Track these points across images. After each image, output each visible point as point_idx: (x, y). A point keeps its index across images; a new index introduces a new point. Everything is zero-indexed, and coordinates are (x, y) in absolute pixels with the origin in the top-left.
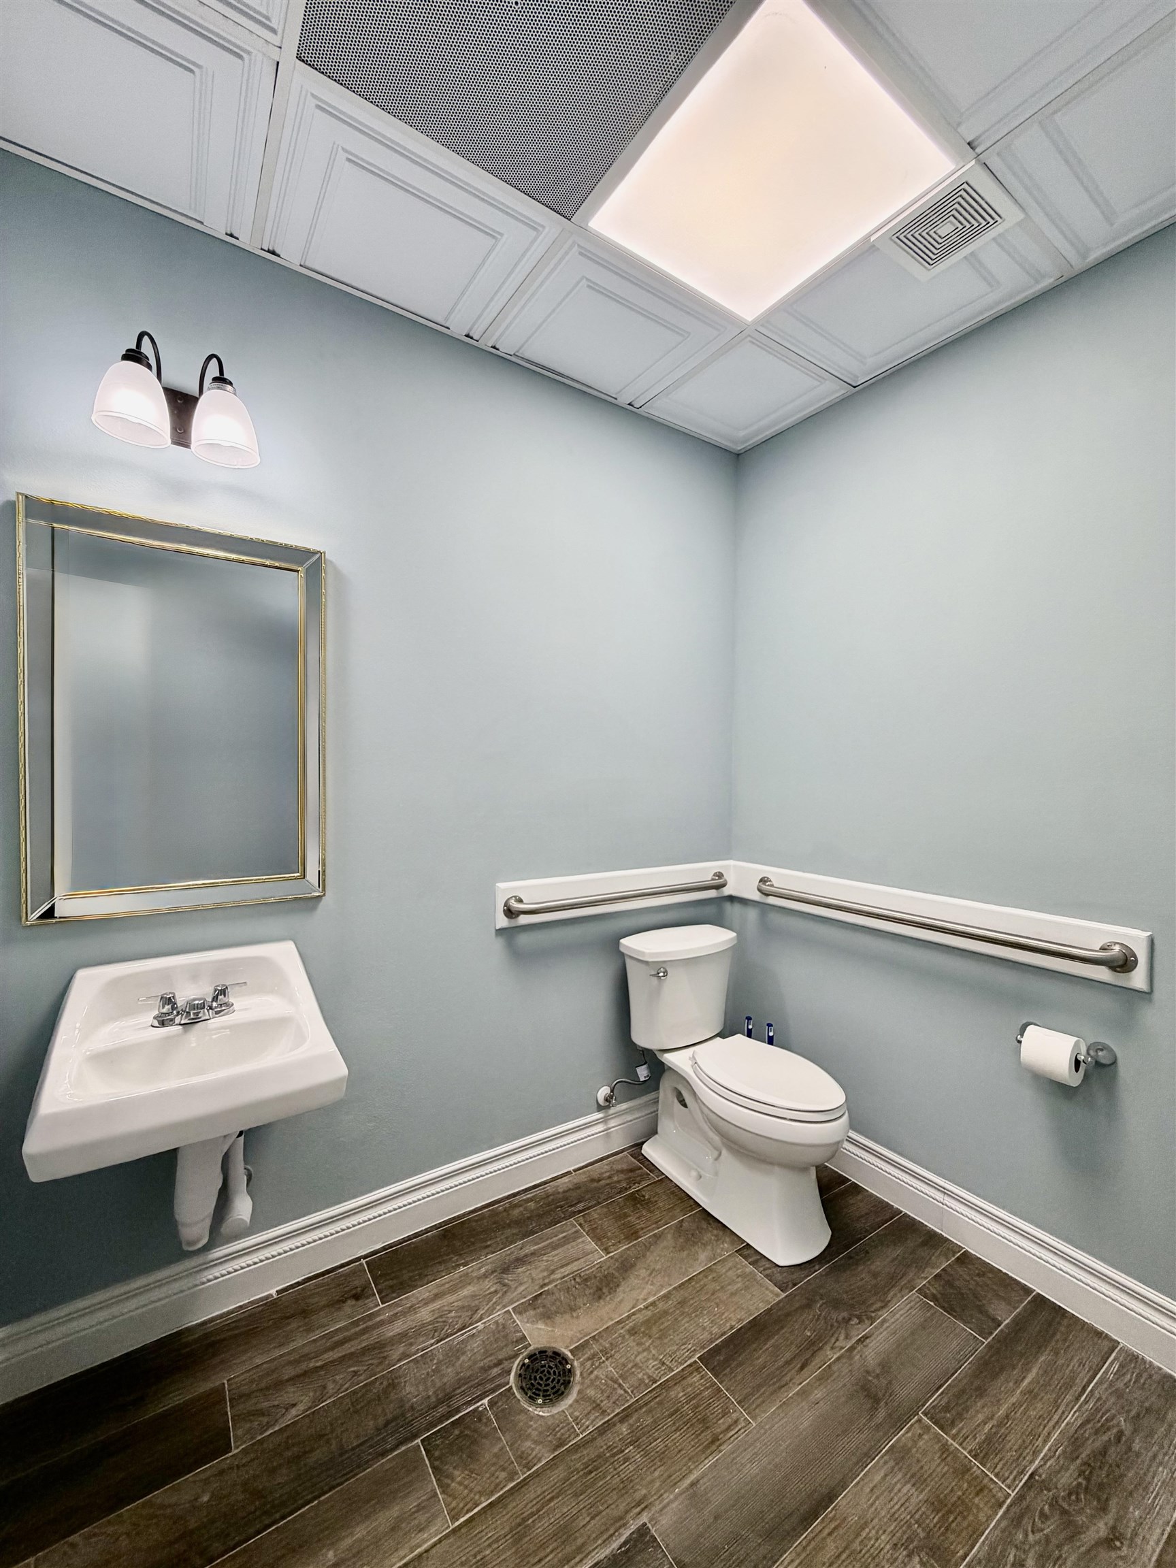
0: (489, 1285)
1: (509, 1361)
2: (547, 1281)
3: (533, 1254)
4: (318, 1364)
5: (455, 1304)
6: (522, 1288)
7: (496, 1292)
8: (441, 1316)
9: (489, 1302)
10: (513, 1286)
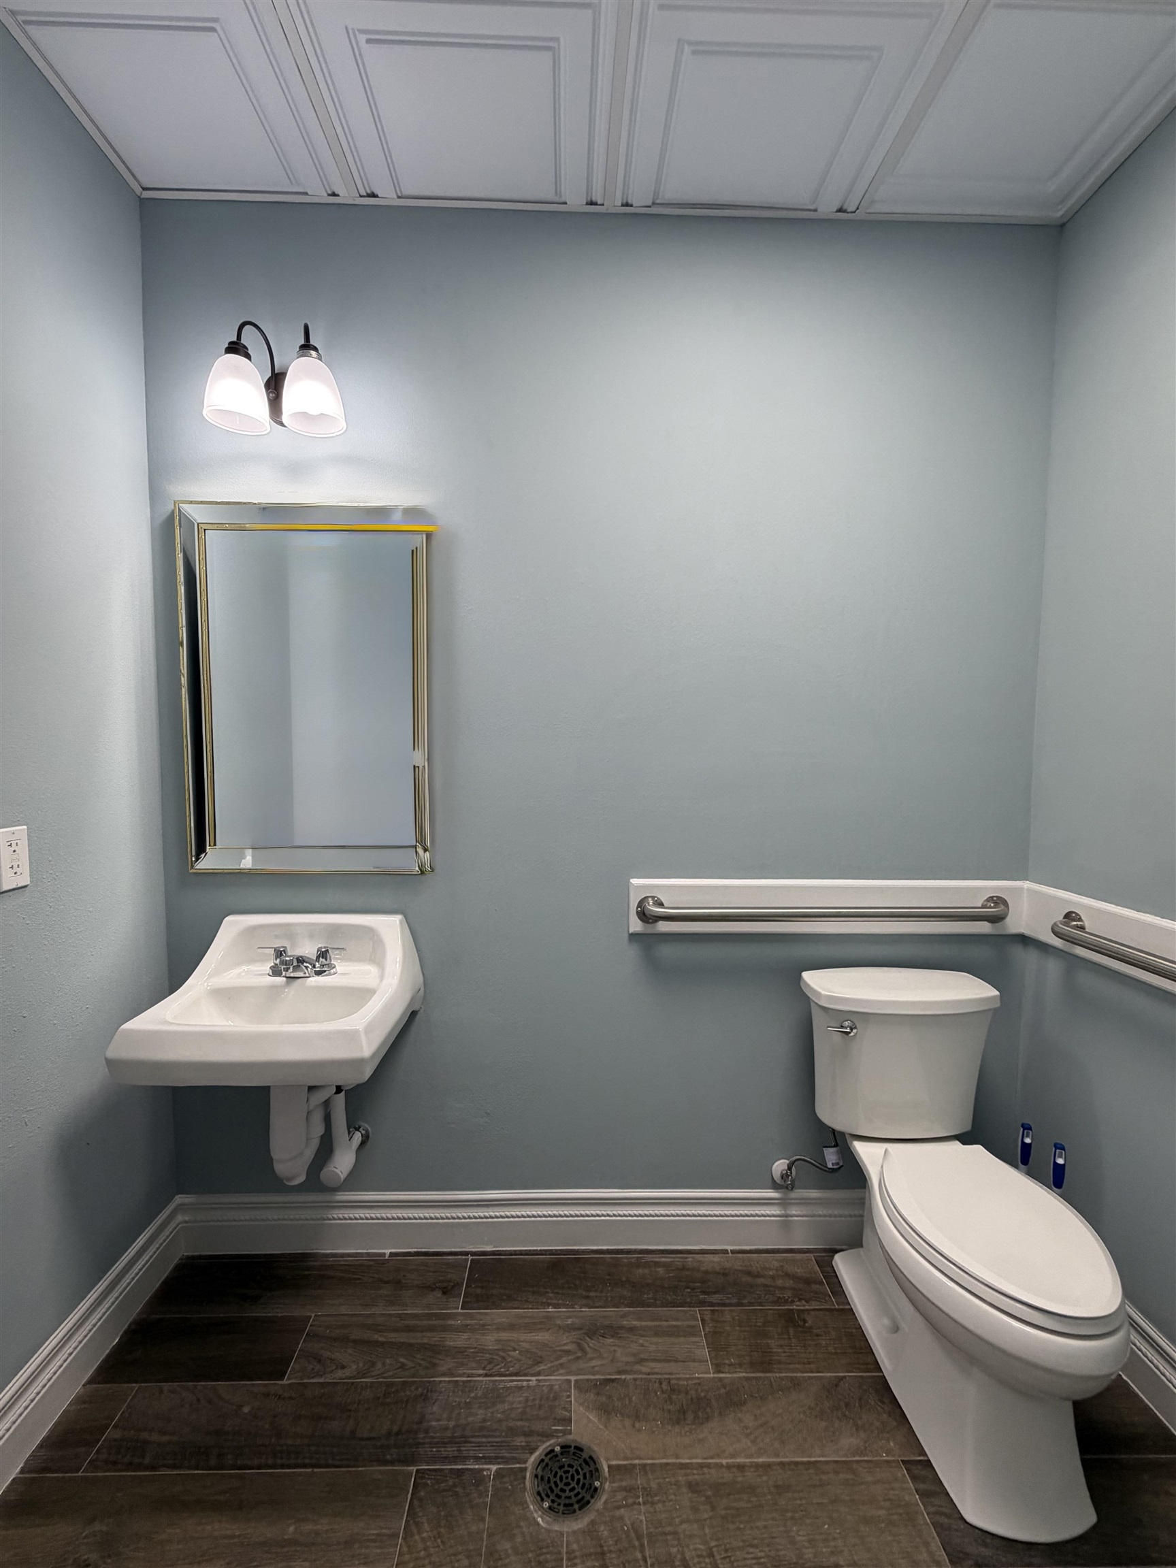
0: (566, 1341)
1: (539, 1438)
2: (628, 1368)
3: (631, 1330)
4: (381, 1339)
5: (524, 1344)
6: (599, 1363)
7: (567, 1352)
8: (503, 1350)
9: (557, 1359)
10: (590, 1355)
